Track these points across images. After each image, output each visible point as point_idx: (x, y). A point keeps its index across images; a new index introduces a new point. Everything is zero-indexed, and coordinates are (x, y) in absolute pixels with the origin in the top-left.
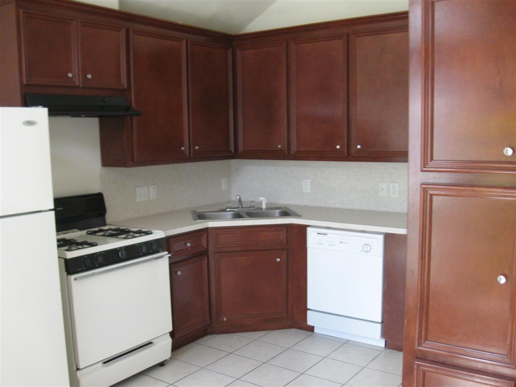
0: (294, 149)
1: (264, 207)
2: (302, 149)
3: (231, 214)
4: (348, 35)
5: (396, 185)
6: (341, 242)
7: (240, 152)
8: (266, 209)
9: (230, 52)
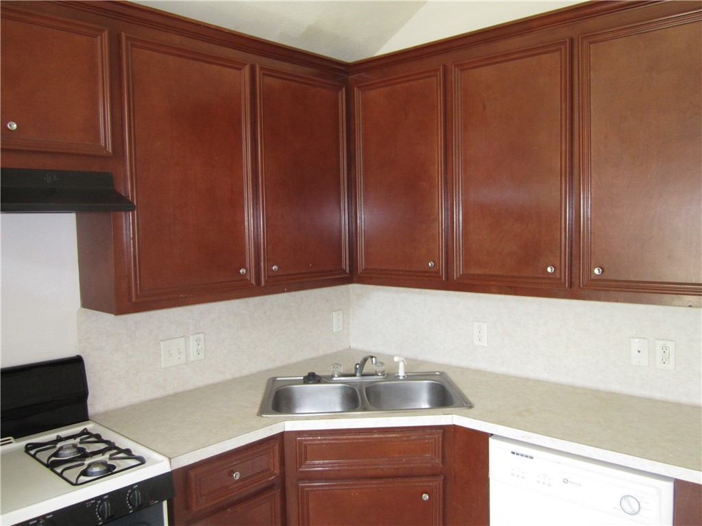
0: (458, 270)
1: (401, 373)
2: (475, 271)
3: (342, 387)
4: (572, 40)
5: (671, 345)
6: (566, 481)
7: (360, 271)
8: (405, 379)
9: (342, 95)
